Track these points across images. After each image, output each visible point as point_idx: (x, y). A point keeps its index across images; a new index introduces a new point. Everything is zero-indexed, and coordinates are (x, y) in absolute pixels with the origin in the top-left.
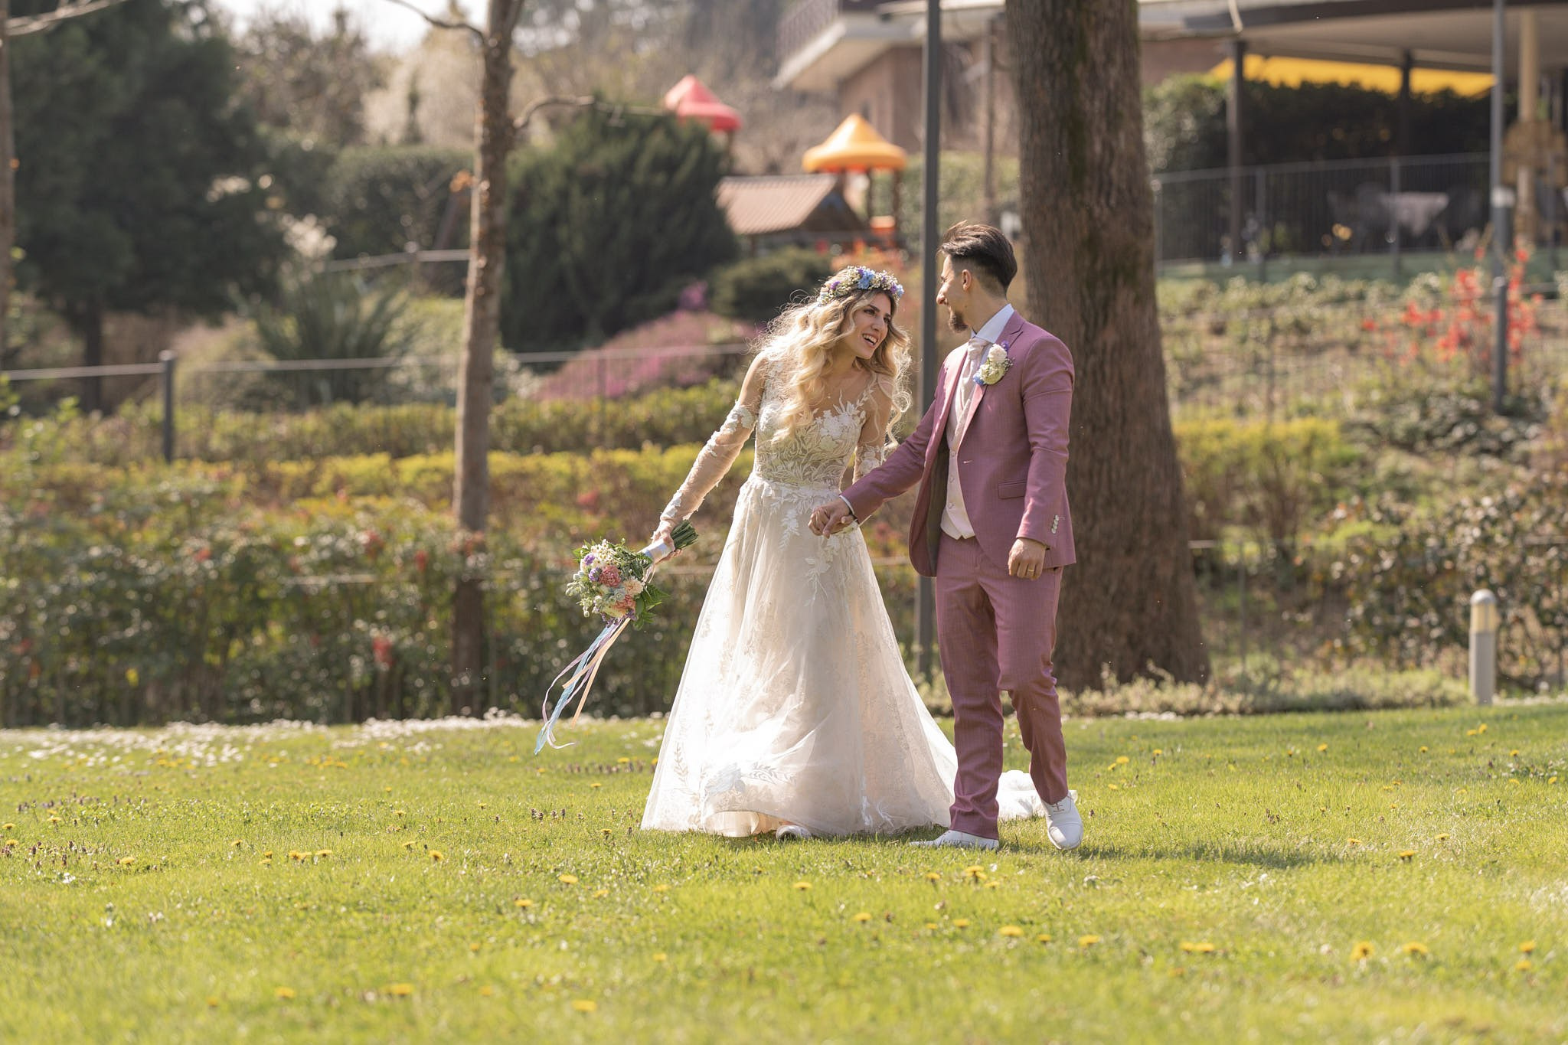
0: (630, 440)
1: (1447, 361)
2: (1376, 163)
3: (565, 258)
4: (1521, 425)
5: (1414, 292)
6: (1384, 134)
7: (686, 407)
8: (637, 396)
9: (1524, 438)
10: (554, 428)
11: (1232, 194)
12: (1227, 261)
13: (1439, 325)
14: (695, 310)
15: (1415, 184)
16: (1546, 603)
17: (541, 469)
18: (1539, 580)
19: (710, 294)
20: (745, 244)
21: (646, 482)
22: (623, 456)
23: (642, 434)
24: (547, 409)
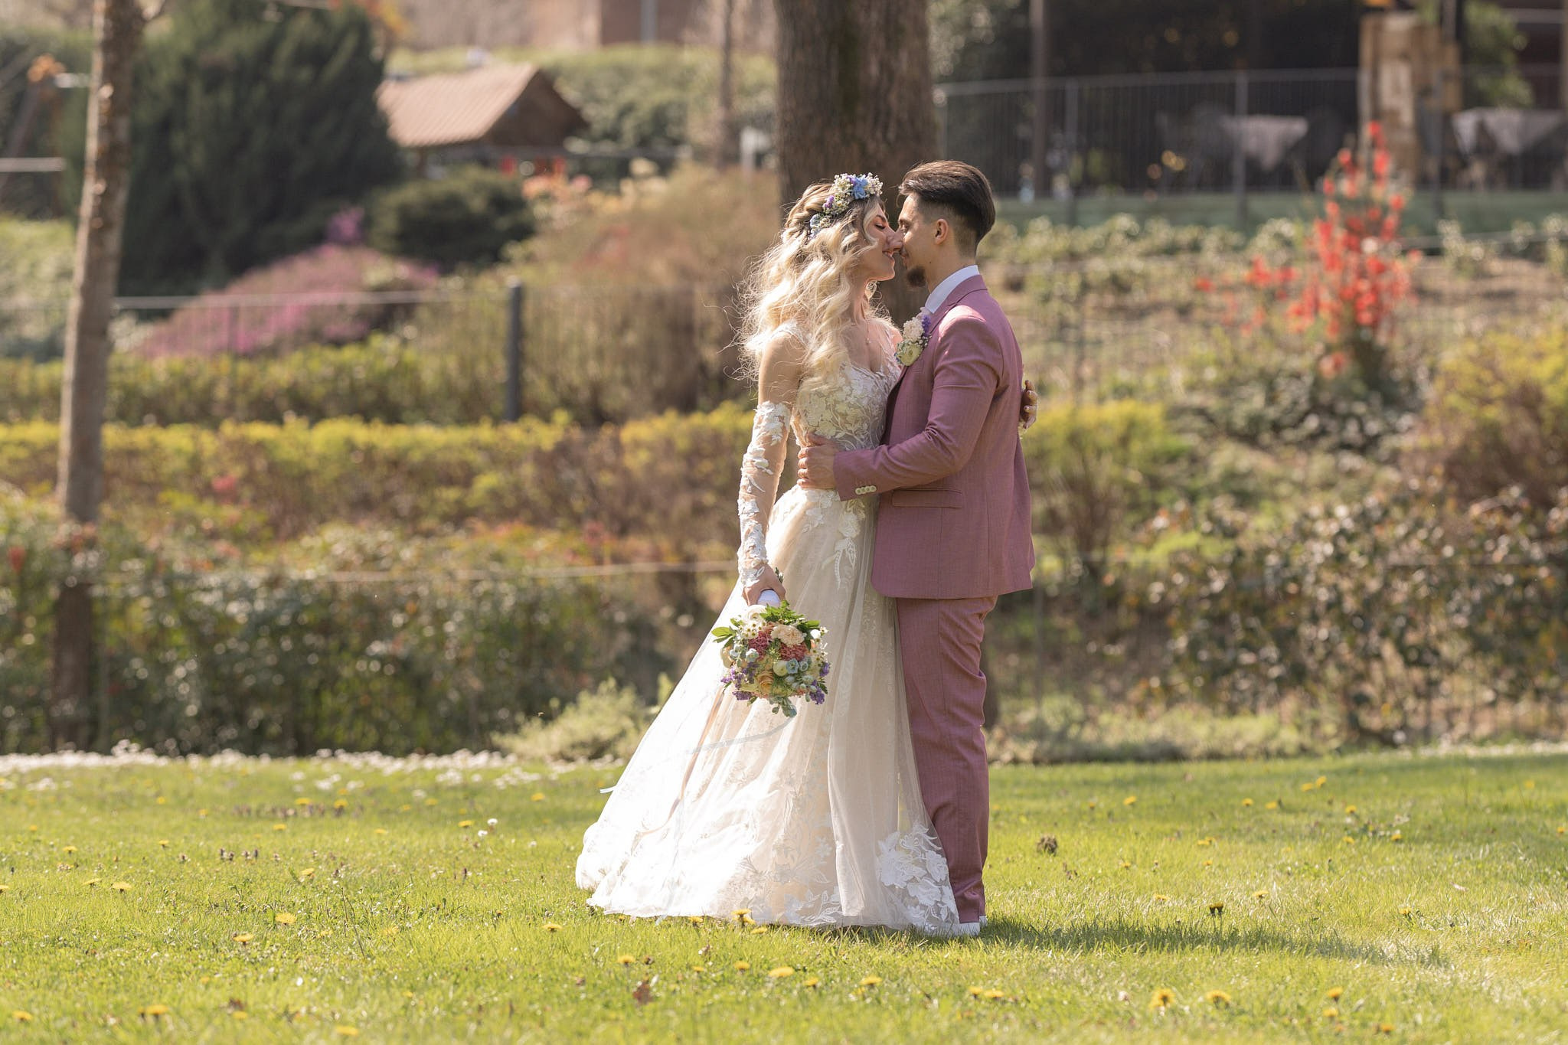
0: (267, 410)
1: (1301, 333)
2: (1219, 77)
3: (181, 173)
4: (1391, 415)
5: (1263, 241)
6: (1231, 38)
7: (341, 370)
8: (273, 352)
9: (1394, 431)
10: (169, 392)
11: (1035, 109)
12: (1027, 195)
13: (1292, 285)
14: (347, 244)
15: (1267, 104)
16: (1412, 638)
17: (155, 446)
18: (1403, 610)
19: (366, 224)
20: (411, 159)
21: (288, 463)
22: (260, 431)
23: (283, 403)
24: (162, 367)
